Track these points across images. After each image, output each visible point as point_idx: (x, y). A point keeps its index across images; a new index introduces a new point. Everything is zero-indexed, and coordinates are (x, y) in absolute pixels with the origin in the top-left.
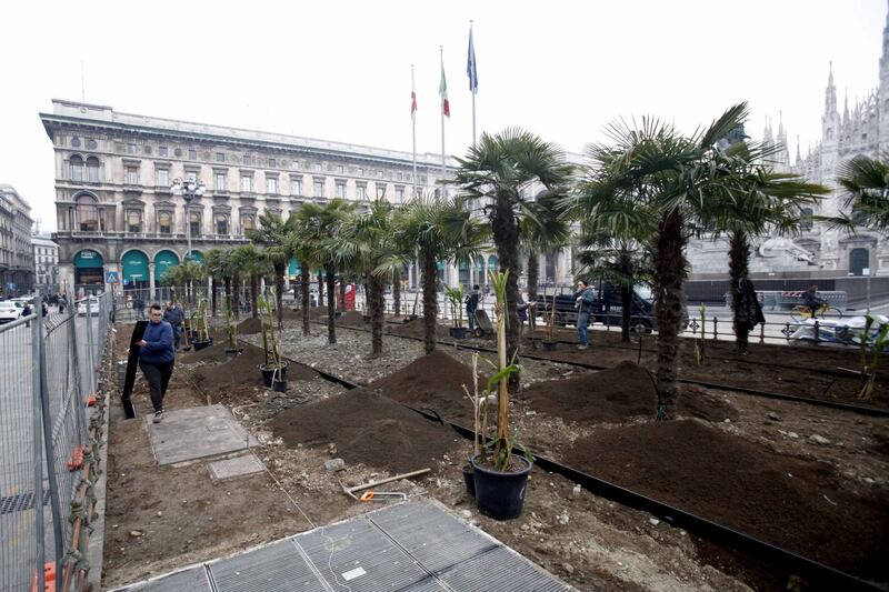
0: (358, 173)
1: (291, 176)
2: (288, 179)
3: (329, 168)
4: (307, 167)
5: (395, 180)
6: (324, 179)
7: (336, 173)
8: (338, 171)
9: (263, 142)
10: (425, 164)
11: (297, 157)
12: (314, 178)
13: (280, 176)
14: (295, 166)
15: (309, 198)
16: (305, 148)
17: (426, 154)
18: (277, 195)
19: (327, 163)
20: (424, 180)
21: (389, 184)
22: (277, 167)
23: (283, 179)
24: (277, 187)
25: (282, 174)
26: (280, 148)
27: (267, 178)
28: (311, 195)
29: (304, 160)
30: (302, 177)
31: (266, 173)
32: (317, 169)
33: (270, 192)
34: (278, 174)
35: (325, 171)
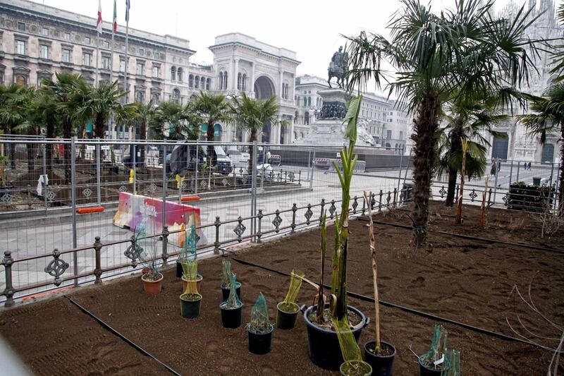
0: (104, 45)
1: (39, 40)
2: (37, 42)
3: (77, 38)
4: (56, 35)
5: (138, 54)
6: (72, 47)
7: (83, 43)
8: (85, 41)
9: (13, 7)
10: (164, 44)
11: (46, 24)
12: (62, 45)
13: (30, 41)
14: (45, 33)
15: (56, 62)
16: (55, 17)
17: (166, 36)
18: (25, 57)
19: (75, 33)
20: (163, 57)
21: (131, 58)
22: (27, 31)
23: (33, 42)
24: (26, 49)
25: (31, 38)
26: (30, 14)
27: (16, 40)
28: (59, 59)
29: (54, 28)
30: (51, 42)
31: (15, 35)
32: (66, 37)
33: (19, 52)
34: (28, 38)
35: (73, 40)
